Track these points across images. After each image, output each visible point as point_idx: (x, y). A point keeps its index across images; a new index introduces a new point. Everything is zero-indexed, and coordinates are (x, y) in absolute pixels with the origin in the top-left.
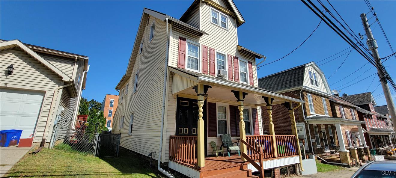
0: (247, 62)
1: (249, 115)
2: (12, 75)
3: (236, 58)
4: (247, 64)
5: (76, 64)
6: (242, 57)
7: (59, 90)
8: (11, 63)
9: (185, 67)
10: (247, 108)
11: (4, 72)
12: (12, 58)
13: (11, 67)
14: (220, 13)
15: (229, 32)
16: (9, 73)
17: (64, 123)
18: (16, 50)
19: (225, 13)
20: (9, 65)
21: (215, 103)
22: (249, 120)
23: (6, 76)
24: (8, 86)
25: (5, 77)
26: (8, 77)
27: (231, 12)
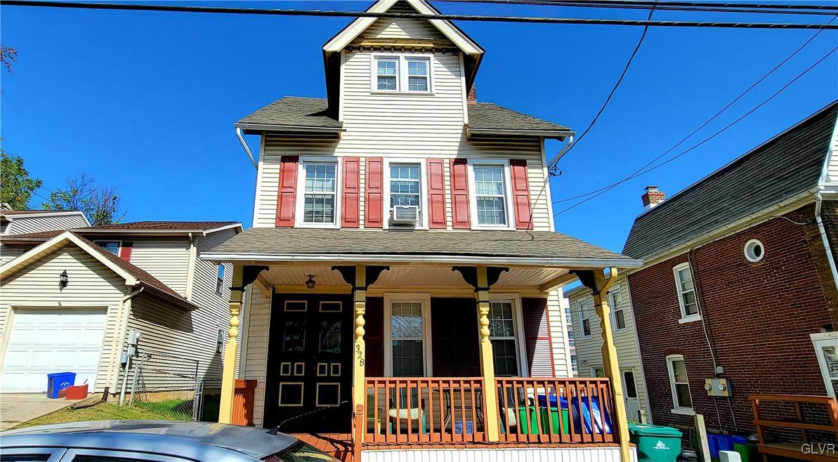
0: (506, 162)
1: (513, 320)
2: (68, 287)
3: (460, 161)
4: (507, 170)
5: (192, 246)
6: (483, 154)
7: (124, 302)
8: (64, 268)
9: (294, 223)
10: (502, 298)
11: (58, 283)
12: (66, 261)
13: (64, 275)
14: (402, 55)
15: (436, 95)
16: (64, 284)
17: (145, 359)
18: (68, 246)
19: (420, 50)
20: (62, 272)
21: (381, 296)
22: (512, 335)
23: (61, 289)
24: (64, 304)
25: (59, 291)
26: (63, 291)
27: (440, 41)
